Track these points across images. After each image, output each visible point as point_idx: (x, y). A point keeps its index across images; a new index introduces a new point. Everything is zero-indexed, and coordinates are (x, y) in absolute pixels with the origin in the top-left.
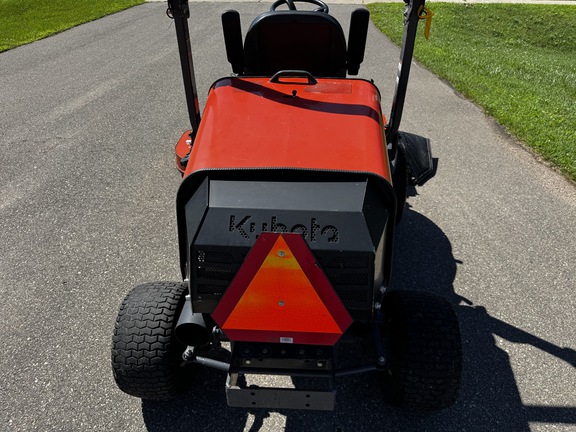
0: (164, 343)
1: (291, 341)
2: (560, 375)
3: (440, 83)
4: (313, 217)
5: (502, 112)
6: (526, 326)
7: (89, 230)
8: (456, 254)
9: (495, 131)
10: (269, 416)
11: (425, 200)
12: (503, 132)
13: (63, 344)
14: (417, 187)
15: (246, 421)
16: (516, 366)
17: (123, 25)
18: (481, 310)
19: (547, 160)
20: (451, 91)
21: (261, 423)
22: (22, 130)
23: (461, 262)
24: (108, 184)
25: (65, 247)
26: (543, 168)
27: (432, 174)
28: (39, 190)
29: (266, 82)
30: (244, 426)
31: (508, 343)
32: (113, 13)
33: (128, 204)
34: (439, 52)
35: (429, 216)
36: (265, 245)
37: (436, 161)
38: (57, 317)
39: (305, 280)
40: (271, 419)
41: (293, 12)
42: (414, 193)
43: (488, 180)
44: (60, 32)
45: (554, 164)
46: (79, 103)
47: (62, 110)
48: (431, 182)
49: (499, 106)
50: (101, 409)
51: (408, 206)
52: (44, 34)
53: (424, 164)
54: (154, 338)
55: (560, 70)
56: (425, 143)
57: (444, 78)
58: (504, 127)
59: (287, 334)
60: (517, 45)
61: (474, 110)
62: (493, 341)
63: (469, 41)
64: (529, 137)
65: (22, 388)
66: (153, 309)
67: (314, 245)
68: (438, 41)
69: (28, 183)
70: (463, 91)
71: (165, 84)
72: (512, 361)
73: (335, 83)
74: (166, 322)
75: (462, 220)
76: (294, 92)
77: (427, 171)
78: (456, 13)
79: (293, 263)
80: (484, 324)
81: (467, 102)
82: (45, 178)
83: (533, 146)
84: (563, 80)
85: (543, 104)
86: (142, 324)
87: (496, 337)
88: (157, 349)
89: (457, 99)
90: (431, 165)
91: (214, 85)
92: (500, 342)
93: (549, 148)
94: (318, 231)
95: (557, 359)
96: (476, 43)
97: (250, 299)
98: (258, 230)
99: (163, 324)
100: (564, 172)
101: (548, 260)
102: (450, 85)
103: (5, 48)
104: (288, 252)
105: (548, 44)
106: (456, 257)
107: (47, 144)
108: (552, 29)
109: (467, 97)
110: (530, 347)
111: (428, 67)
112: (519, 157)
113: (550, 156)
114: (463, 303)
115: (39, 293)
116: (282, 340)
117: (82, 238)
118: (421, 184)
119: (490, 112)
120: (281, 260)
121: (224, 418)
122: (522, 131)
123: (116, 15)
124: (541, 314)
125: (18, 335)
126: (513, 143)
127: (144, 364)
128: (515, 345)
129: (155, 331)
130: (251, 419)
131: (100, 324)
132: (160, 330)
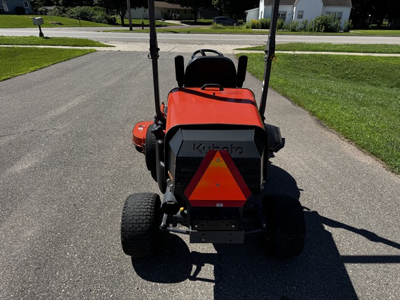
0: (150, 220)
1: (222, 205)
2: (358, 242)
3: (283, 98)
4: (232, 144)
5: (320, 114)
6: (340, 220)
7: (84, 178)
8: (299, 186)
9: (316, 124)
10: (204, 265)
11: (280, 159)
12: (321, 124)
13: (80, 236)
14: (274, 153)
15: (192, 268)
16: (336, 238)
17: (84, 64)
18: (315, 213)
19: (346, 138)
20: (290, 103)
21: (200, 269)
22: (29, 125)
23: (302, 190)
24: (91, 153)
25: (71, 187)
26: (345, 143)
27: (282, 146)
28: (48, 158)
29: (199, 90)
31: (330, 228)
32: (76, 57)
33: (106, 164)
34: (281, 81)
35: (282, 167)
36: (211, 156)
37: (284, 139)
38: (74, 222)
39: (229, 173)
40: (205, 267)
41: (204, 57)
42: (273, 156)
43: (314, 149)
44: (43, 68)
45: (351, 140)
46: (63, 109)
47: (53, 113)
48: (282, 151)
49: (318, 110)
50: (109, 265)
51: (270, 162)
52: (32, 69)
53: (277, 140)
54: (145, 217)
55: (352, 91)
56: (277, 129)
57: (285, 96)
58: (322, 121)
59: (220, 202)
60: (327, 78)
61: (304, 112)
62: (323, 227)
63: (298, 75)
64: (336, 126)
65: (61, 258)
66: (143, 203)
67: (233, 156)
68: (280, 75)
69: (40, 154)
70: (297, 102)
71: (116, 98)
72: (333, 236)
73: (233, 90)
74: (151, 209)
75: (301, 169)
76: (214, 94)
77: (279, 144)
78: (290, 59)
79: (223, 164)
80: (317, 220)
81: (299, 108)
82: (50, 151)
83: (338, 131)
84: (355, 97)
85: (343, 109)
86: (138, 210)
87: (324, 225)
88: (146, 223)
89: (293, 107)
90: (281, 141)
91: (171, 91)
92: (326, 227)
93: (347, 132)
94: (234, 150)
95: (357, 234)
96: (303, 76)
97: (203, 183)
98: (207, 150)
99: (149, 210)
100: (356, 144)
101: (349, 188)
102: (289, 99)
103: (9, 77)
104: (221, 159)
105: (345, 77)
106: (299, 188)
107: (48, 132)
108: (347, 68)
109: (299, 105)
110: (342, 230)
111: (275, 90)
112: (331, 137)
113: (348, 136)
114: (306, 210)
115: (60, 211)
116: (218, 205)
117: (81, 182)
118: (276, 151)
119: (313, 113)
120: (218, 163)
122: (332, 123)
123: (79, 58)
124: (347, 214)
125: (52, 232)
126: (327, 130)
127: (139, 232)
128: (334, 229)
129: (145, 214)
130: (194, 267)
131: (100, 225)
132: (148, 213)
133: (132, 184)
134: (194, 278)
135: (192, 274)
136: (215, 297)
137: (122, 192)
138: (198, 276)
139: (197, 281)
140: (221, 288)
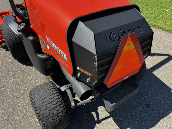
0: (63, 107)
1: (127, 77)
10: (98, 109)
15: (93, 115)
30: (94, 117)
40: (99, 109)
54: (58, 107)
66: (50, 97)
74: (59, 98)
86: (50, 105)
88: (62, 111)
94: (135, 30)
99: (59, 100)
104: (131, 42)
121: (86, 119)
127: (59, 120)
129: (57, 105)
130: (94, 114)
131: (6, 119)
132: (59, 103)
133: (8, 74)
134: (99, 121)
135: (96, 120)
136: (118, 126)
137: (4, 83)
138: (100, 119)
139: (103, 122)
140: (117, 118)
